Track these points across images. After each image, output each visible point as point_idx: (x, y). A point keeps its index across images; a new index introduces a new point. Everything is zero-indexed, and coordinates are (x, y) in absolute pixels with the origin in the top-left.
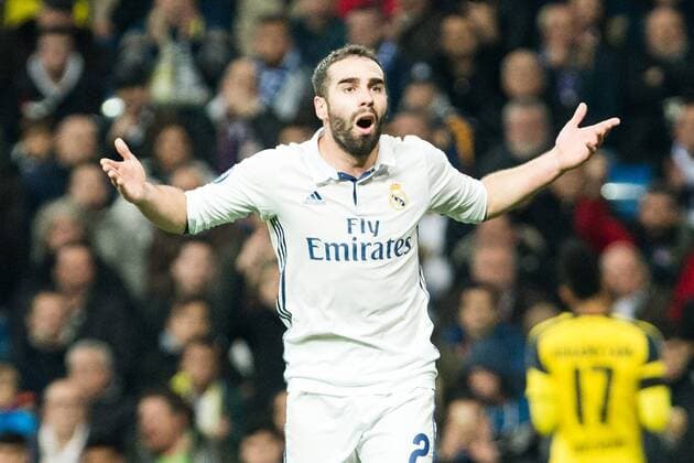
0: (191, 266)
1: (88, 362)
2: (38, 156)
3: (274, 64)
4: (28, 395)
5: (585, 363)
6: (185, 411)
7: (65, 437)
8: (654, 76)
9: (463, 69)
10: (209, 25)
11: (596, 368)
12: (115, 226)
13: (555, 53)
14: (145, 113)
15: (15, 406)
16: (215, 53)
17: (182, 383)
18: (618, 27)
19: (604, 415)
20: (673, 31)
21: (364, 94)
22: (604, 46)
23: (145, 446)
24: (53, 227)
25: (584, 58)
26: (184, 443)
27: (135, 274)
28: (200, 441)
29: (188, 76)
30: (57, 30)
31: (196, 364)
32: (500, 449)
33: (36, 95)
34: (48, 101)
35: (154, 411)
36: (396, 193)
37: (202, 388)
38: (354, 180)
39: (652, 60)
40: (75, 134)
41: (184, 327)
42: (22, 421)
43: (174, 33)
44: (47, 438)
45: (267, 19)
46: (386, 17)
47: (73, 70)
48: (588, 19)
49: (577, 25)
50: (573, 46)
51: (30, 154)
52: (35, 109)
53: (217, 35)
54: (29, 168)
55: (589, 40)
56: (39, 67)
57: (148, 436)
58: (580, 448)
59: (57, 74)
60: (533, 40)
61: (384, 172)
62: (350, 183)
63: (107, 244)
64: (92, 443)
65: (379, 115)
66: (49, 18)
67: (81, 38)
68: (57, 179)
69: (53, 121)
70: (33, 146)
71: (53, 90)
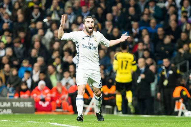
0: (56, 45)
1: (40, 60)
2: (33, 28)
3: (70, 14)
4: (31, 65)
5: (124, 60)
6: (55, 68)
7: (37, 72)
8: (130, 18)
9: (100, 16)
10: (60, 8)
11: (125, 61)
12: (45, 39)
13: (114, 13)
14: (50, 21)
15: (29, 66)
16: (61, 12)
17: (55, 64)
18: (124, 10)
19: (126, 68)
20: (133, 11)
21: (90, 23)
22: (122, 12)
23: (49, 73)
24: (35, 38)
25: (119, 14)
26: (55, 73)
27: (48, 47)
28: (57, 73)
29: (57, 15)
30: (37, 8)
31: (57, 61)
32: (104, 75)
33: (33, 18)
34: (35, 19)
35: (50, 68)
36: (95, 39)
37: (58, 65)
38: (89, 37)
39: (130, 15)
40: (39, 24)
41: (55, 55)
42: (30, 69)
43: (55, 9)
44: (34, 72)
45: (69, 7)
46: (88, 7)
47: (39, 14)
48: (120, 9)
49: (118, 9)
50: (117, 12)
51: (32, 27)
52: (33, 20)
53: (62, 9)
54: (32, 29)
55: (120, 12)
56: (34, 14)
57: (49, 72)
58: (121, 73)
59: (36, 15)
60: (111, 11)
61: (94, 36)
62: (88, 37)
63: (43, 42)
64: (41, 73)
65: (93, 27)
66: (35, 6)
67: (40, 9)
68: (36, 31)
69: (35, 22)
70: (32, 26)
71: (36, 17)
